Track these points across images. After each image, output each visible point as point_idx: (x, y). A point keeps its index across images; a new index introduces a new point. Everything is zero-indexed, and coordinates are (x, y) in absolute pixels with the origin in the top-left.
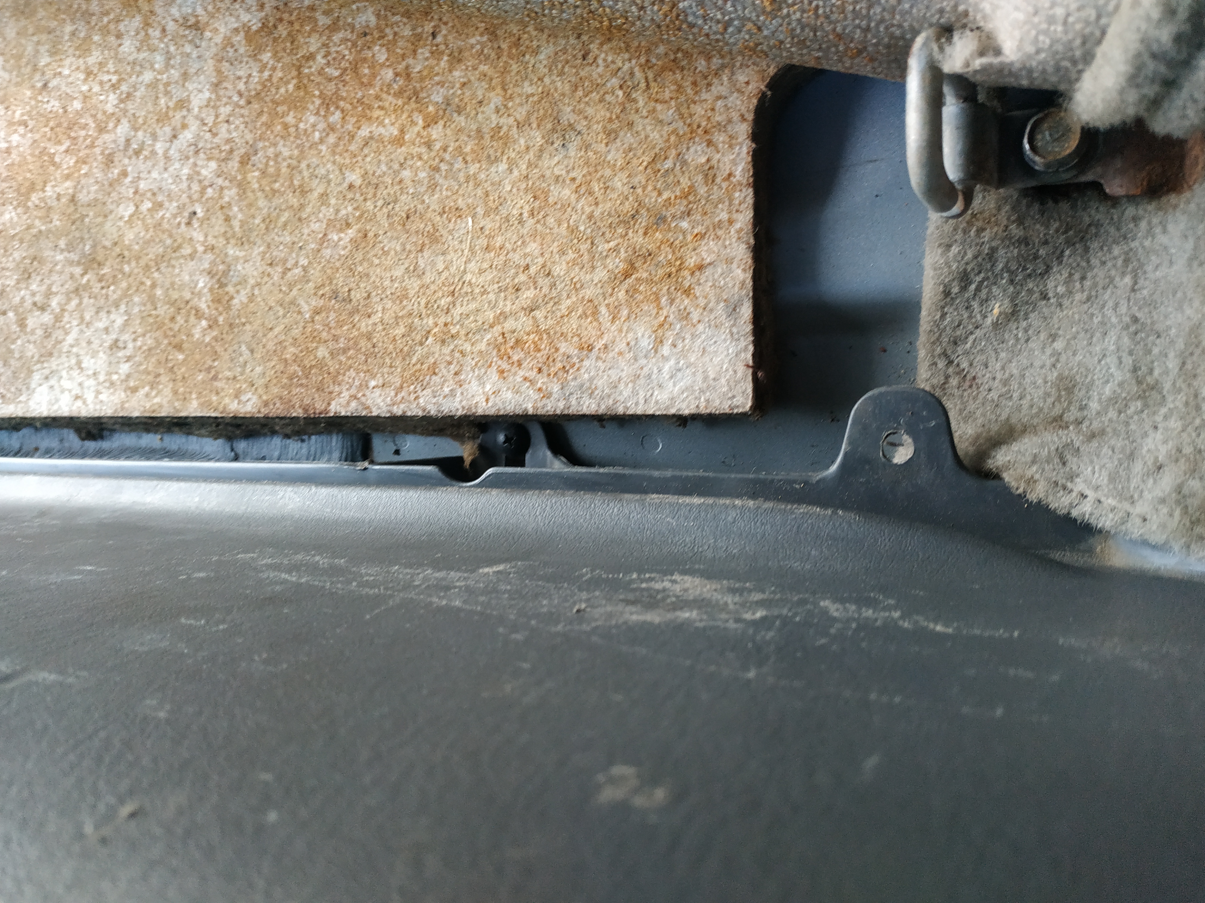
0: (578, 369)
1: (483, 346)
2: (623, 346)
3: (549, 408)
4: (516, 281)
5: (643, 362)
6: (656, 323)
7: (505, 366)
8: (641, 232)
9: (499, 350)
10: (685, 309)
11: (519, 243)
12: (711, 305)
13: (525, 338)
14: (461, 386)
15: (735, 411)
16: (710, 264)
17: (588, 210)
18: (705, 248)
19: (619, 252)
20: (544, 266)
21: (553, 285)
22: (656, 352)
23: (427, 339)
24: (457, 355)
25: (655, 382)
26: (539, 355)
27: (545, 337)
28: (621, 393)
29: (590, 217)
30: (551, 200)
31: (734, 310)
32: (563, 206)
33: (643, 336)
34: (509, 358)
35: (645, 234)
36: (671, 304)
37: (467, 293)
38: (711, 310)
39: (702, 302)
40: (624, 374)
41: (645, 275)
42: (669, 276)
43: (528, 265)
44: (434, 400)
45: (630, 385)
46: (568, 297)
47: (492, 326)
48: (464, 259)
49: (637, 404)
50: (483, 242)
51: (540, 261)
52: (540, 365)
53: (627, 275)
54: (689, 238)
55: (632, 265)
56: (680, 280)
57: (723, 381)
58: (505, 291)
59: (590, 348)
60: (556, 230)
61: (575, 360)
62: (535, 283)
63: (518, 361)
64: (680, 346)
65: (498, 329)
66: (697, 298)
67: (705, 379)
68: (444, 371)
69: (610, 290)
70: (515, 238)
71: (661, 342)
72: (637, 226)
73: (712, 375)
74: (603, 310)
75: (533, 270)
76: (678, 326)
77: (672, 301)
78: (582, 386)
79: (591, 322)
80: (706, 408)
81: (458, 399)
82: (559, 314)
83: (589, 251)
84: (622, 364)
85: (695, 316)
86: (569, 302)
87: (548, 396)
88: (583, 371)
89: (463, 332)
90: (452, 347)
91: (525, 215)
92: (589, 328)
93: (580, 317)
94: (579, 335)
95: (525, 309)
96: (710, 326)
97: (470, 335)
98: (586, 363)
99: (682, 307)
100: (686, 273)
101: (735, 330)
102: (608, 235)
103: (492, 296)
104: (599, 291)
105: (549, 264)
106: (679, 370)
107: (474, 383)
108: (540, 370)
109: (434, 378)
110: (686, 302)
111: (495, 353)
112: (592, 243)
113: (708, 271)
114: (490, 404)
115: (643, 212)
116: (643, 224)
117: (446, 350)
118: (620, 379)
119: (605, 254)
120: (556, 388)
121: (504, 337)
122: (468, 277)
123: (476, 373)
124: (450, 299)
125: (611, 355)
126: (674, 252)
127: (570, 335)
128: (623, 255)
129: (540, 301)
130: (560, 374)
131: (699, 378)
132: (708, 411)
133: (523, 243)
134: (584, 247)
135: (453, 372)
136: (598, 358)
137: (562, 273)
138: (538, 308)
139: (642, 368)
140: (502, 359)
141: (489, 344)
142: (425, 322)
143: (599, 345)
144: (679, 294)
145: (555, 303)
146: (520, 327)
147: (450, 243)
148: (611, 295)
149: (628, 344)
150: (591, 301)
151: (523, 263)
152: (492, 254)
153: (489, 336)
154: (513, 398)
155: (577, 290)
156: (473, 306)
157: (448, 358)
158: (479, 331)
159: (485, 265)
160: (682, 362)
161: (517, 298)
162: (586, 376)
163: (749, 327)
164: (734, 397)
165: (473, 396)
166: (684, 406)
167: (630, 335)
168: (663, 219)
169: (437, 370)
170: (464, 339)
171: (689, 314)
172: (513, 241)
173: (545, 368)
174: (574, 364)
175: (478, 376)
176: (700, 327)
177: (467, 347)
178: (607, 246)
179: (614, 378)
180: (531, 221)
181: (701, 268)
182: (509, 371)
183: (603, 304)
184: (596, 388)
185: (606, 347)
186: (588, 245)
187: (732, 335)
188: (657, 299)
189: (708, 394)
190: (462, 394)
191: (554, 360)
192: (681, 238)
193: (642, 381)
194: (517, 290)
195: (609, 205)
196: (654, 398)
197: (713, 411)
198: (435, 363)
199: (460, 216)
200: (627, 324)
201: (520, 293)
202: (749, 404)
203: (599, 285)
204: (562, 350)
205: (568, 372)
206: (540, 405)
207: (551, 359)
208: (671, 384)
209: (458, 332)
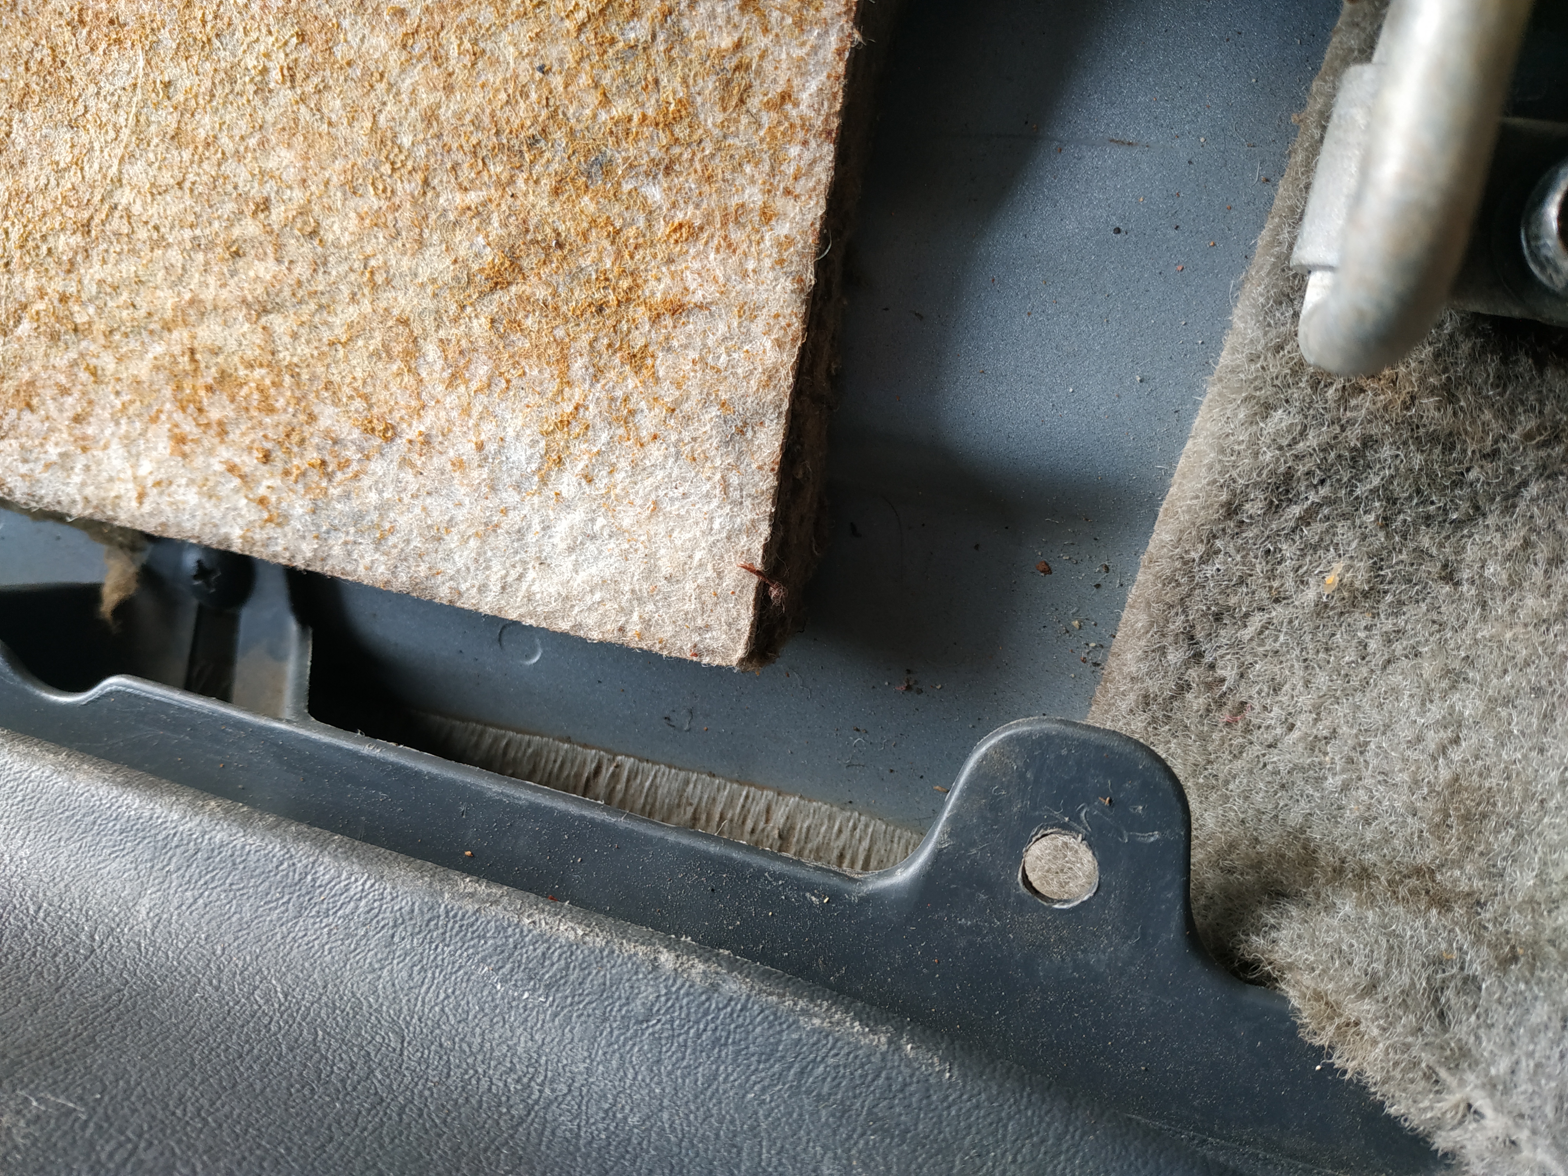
0: (356, 476)
1: (142, 369)
2: (467, 449)
3: (279, 549)
4: (236, 232)
5: (510, 497)
6: (552, 414)
7: (188, 427)
8: (546, 184)
9: (179, 388)
10: (626, 400)
11: (252, 142)
12: (686, 407)
13: (242, 372)
14: (84, 449)
15: (706, 660)
16: (700, 307)
17: (426, 99)
18: (696, 265)
19: (487, 221)
20: (304, 211)
21: (320, 264)
22: (544, 481)
23: (18, 322)
24: (84, 376)
25: (533, 550)
26: (268, 420)
27: (287, 380)
28: (448, 556)
29: (430, 117)
30: (339, 51)
31: (742, 433)
32: (367, 72)
33: (518, 437)
34: (200, 410)
35: (556, 192)
36: (595, 378)
37: (118, 234)
38: (688, 419)
39: (670, 394)
40: (460, 515)
41: (542, 293)
42: (600, 310)
43: (267, 200)
44: (24, 469)
45: (473, 543)
46: (353, 297)
47: (167, 327)
48: (119, 152)
49: (483, 589)
50: (167, 118)
51: (298, 195)
52: (269, 445)
53: (498, 283)
54: (661, 229)
55: (514, 261)
56: (624, 326)
57: (689, 587)
58: (206, 250)
59: (390, 433)
60: (343, 130)
61: (351, 453)
62: (279, 247)
63: (220, 423)
64: (602, 482)
65: (180, 335)
66: (657, 380)
67: (649, 573)
68: (51, 405)
69: (453, 308)
70: (243, 126)
71: (560, 461)
72: (538, 168)
73: (665, 567)
74: (431, 351)
75: (277, 214)
76: (604, 437)
77: (598, 374)
78: (358, 517)
79: (399, 374)
80: (641, 636)
81: (77, 478)
82: (326, 335)
83: (415, 203)
84: (461, 491)
85: (648, 422)
86: (352, 313)
87: (280, 520)
88: (366, 481)
89: (100, 326)
90: (73, 355)
91: (275, 75)
92: (394, 388)
93: (375, 355)
94: (366, 398)
95: (249, 306)
96: (678, 454)
97: (117, 337)
98: (377, 466)
99: (619, 393)
100: (641, 313)
101: (734, 480)
102: (466, 173)
103: (175, 256)
104: (428, 303)
105: (316, 209)
106: (593, 537)
107: (116, 451)
108: (267, 458)
109: (27, 416)
110: (632, 382)
111: (168, 392)
112: (426, 182)
113: (696, 323)
114: (147, 508)
115: (559, 135)
116: (555, 166)
117: (61, 359)
118: (451, 523)
119: (452, 217)
120: (299, 507)
121: (193, 360)
122: (124, 197)
123: (124, 427)
124: (77, 240)
125: (436, 461)
126: (619, 255)
127: (347, 391)
128: (495, 228)
129: (287, 292)
130: (314, 476)
131: (636, 567)
132: (644, 645)
133: (262, 143)
134: (407, 188)
135: (70, 414)
136: (405, 462)
137: (346, 239)
138: (279, 308)
139: (505, 512)
140: (184, 409)
141: (157, 368)
142: (17, 280)
143: (412, 431)
144: (617, 360)
145: (321, 307)
146: (232, 345)
147: (92, 103)
148: (455, 320)
149: (480, 447)
150: (405, 322)
151: (256, 192)
152: (186, 155)
153: (158, 349)
154: (200, 506)
155: (375, 287)
156: (129, 268)
157: (62, 379)
158: (136, 330)
159: (167, 178)
160: (601, 521)
161: (233, 273)
162: (373, 497)
163: (768, 482)
164: (708, 628)
165: (111, 480)
166: (591, 620)
167: (488, 429)
168: (606, 168)
169: (35, 401)
170: (102, 340)
171: (632, 413)
172: (237, 132)
173: (278, 455)
174: (347, 463)
175: (127, 437)
176: (656, 452)
177: (107, 362)
178: (459, 199)
179: (437, 517)
180: (285, 96)
181: (677, 309)
182: (196, 441)
183: (434, 337)
184: (392, 531)
185: (427, 440)
186: (414, 185)
187: (726, 486)
188: (564, 359)
189: (651, 607)
190: (87, 468)
191: (302, 441)
192: (641, 223)
193: (501, 540)
194: (237, 254)
195: (478, 97)
196: (524, 586)
197: (657, 648)
198: (31, 383)
199: (118, 41)
200: (482, 397)
201: (241, 263)
202: (740, 652)
203: (430, 290)
204: (324, 422)
205: (330, 476)
206: (259, 535)
207: (295, 438)
208: (568, 563)
209: (90, 323)
